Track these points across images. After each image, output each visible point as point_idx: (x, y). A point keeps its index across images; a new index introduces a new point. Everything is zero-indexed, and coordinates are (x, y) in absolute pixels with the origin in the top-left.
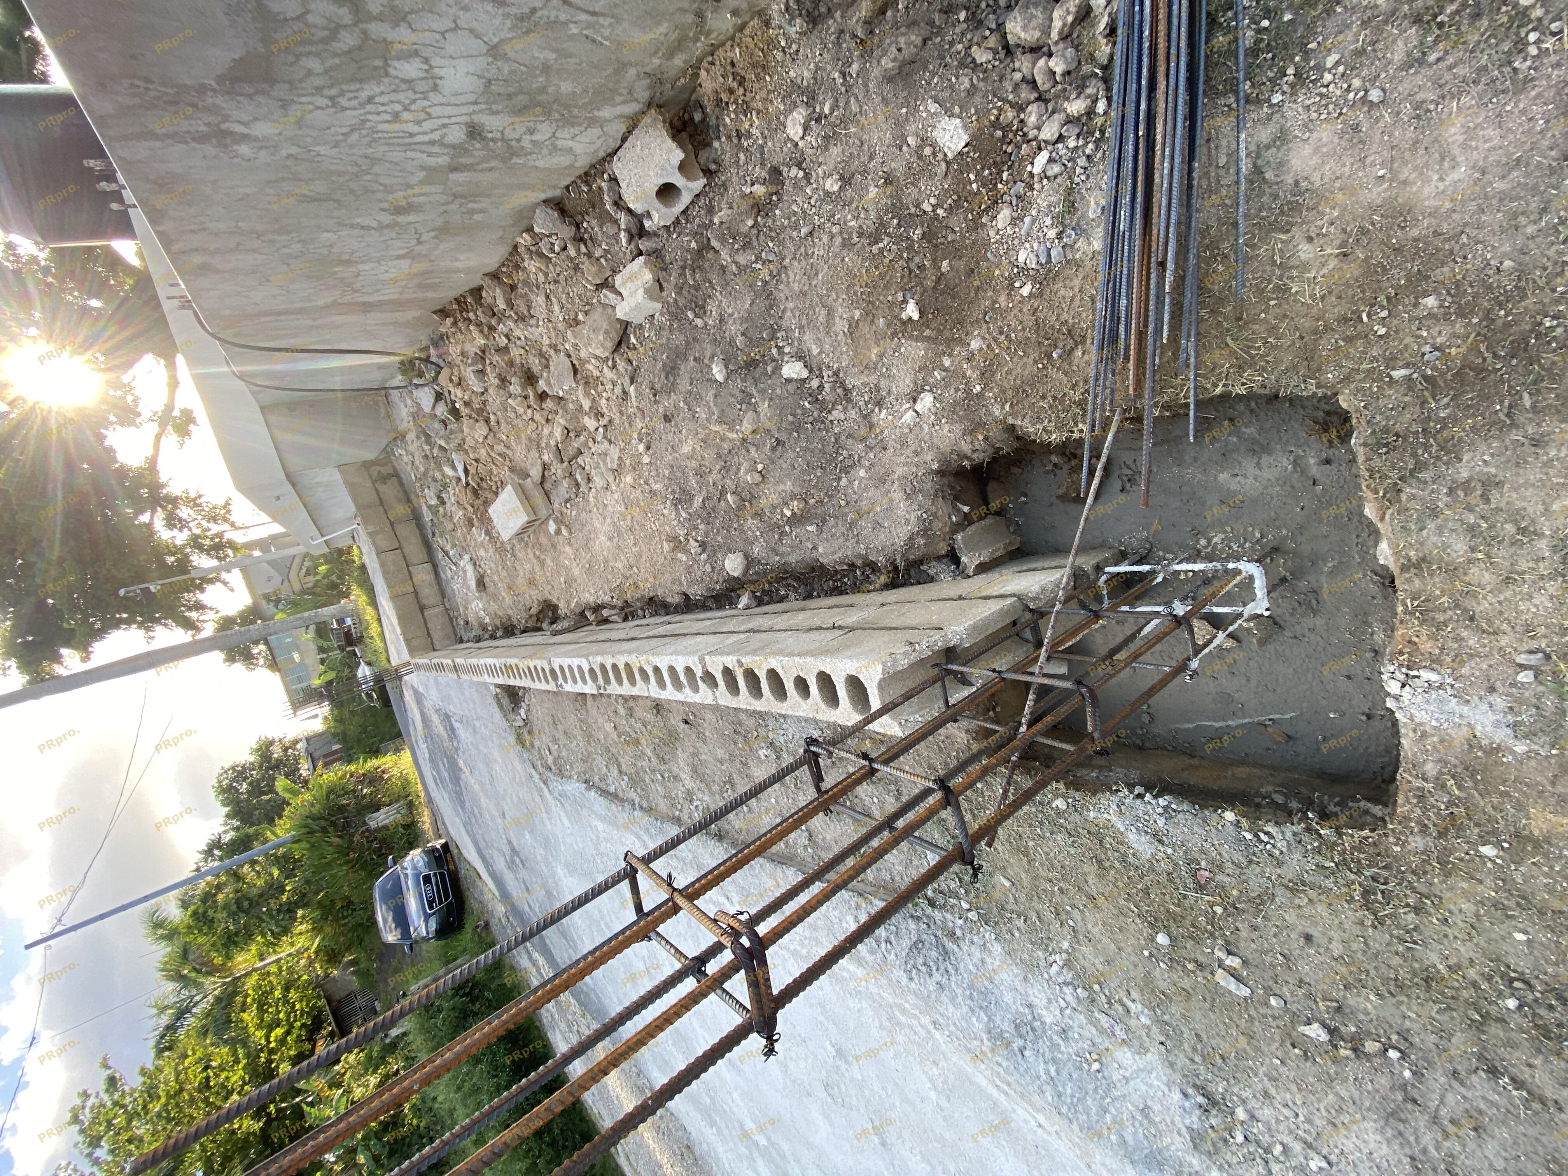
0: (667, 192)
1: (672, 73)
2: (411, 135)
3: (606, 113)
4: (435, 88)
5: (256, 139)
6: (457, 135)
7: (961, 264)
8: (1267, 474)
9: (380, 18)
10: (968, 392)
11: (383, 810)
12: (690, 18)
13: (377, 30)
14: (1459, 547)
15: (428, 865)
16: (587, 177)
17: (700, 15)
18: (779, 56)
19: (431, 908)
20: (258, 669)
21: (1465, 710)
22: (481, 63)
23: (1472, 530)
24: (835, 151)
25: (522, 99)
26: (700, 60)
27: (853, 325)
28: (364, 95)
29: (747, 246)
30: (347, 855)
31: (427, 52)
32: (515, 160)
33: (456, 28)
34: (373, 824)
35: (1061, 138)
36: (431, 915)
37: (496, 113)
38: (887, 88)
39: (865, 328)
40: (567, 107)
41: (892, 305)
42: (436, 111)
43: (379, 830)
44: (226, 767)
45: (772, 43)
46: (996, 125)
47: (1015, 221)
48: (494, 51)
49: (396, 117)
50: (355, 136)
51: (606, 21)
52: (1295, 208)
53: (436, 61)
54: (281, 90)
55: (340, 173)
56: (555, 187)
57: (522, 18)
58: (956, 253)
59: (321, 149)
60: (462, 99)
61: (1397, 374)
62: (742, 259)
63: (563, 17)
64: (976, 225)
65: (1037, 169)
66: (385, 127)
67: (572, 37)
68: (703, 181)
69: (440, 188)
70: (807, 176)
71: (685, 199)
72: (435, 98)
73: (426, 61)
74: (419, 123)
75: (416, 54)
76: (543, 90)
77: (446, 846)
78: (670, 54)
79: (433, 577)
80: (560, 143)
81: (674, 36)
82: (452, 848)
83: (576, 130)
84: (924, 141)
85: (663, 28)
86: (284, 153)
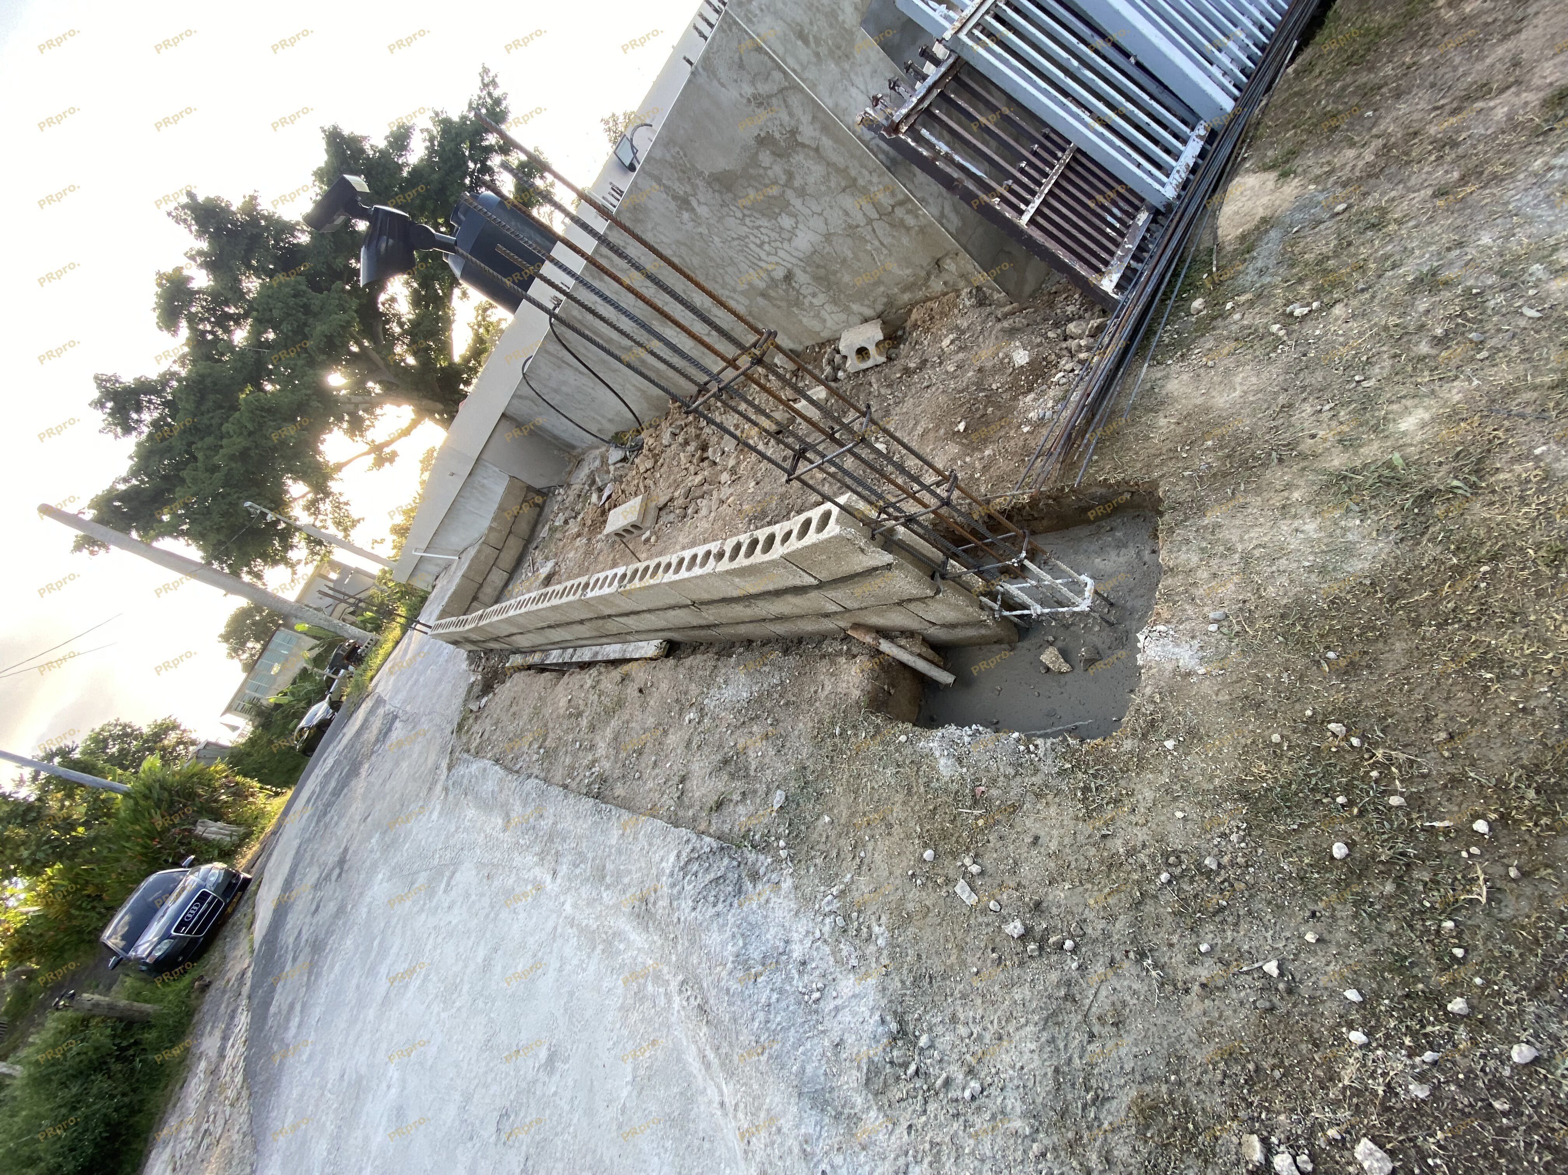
0: (862, 352)
1: (900, 303)
2: (760, 259)
3: (855, 307)
4: (790, 240)
5: (696, 215)
6: (779, 274)
7: (998, 413)
8: (1122, 560)
9: (795, 190)
10: (972, 476)
11: (220, 824)
12: (923, 274)
13: (790, 194)
14: (1195, 559)
15: (217, 886)
16: (822, 345)
17: (929, 274)
18: (956, 311)
19: (177, 930)
20: (236, 660)
21: (1176, 650)
22: (819, 238)
23: (1203, 550)
24: (961, 355)
25: (822, 272)
26: (917, 303)
27: (926, 432)
28: (758, 223)
29: (890, 386)
30: (153, 839)
31: (799, 218)
32: (795, 309)
33: (821, 214)
34: (199, 830)
35: (1073, 370)
36: (169, 937)
37: (805, 271)
38: (1000, 334)
39: (932, 435)
40: (840, 291)
41: (952, 423)
42: (781, 253)
43: (199, 838)
44: (122, 721)
45: (956, 305)
46: (1044, 359)
47: (1034, 400)
48: (828, 237)
49: (761, 246)
50: (736, 243)
51: (885, 252)
52: (1162, 403)
53: (800, 226)
54: (728, 197)
55: (711, 259)
56: (801, 343)
57: (850, 227)
58: (998, 407)
59: (716, 239)
60: (796, 254)
61: (1186, 474)
62: (883, 391)
63: (868, 237)
64: (1015, 398)
65: (1055, 379)
66: (752, 246)
67: (866, 251)
68: (884, 359)
69: (747, 302)
70: (941, 363)
71: (869, 363)
72: (786, 245)
73: (797, 223)
74: (769, 254)
75: (795, 216)
76: (835, 273)
77: (247, 881)
78: (904, 290)
79: (502, 584)
80: (823, 312)
81: (911, 279)
82: (252, 887)
83: (835, 309)
84: (1007, 356)
85: (908, 271)
86: (700, 230)
